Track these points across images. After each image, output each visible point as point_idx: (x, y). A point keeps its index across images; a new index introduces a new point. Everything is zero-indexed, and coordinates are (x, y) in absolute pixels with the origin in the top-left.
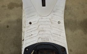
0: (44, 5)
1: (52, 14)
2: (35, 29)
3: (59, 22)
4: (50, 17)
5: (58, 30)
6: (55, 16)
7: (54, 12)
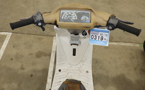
0: (74, 54)
1: (81, 64)
2: (64, 76)
3: (87, 72)
4: (79, 66)
5: (86, 79)
6: (84, 66)
7: (83, 62)
